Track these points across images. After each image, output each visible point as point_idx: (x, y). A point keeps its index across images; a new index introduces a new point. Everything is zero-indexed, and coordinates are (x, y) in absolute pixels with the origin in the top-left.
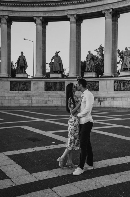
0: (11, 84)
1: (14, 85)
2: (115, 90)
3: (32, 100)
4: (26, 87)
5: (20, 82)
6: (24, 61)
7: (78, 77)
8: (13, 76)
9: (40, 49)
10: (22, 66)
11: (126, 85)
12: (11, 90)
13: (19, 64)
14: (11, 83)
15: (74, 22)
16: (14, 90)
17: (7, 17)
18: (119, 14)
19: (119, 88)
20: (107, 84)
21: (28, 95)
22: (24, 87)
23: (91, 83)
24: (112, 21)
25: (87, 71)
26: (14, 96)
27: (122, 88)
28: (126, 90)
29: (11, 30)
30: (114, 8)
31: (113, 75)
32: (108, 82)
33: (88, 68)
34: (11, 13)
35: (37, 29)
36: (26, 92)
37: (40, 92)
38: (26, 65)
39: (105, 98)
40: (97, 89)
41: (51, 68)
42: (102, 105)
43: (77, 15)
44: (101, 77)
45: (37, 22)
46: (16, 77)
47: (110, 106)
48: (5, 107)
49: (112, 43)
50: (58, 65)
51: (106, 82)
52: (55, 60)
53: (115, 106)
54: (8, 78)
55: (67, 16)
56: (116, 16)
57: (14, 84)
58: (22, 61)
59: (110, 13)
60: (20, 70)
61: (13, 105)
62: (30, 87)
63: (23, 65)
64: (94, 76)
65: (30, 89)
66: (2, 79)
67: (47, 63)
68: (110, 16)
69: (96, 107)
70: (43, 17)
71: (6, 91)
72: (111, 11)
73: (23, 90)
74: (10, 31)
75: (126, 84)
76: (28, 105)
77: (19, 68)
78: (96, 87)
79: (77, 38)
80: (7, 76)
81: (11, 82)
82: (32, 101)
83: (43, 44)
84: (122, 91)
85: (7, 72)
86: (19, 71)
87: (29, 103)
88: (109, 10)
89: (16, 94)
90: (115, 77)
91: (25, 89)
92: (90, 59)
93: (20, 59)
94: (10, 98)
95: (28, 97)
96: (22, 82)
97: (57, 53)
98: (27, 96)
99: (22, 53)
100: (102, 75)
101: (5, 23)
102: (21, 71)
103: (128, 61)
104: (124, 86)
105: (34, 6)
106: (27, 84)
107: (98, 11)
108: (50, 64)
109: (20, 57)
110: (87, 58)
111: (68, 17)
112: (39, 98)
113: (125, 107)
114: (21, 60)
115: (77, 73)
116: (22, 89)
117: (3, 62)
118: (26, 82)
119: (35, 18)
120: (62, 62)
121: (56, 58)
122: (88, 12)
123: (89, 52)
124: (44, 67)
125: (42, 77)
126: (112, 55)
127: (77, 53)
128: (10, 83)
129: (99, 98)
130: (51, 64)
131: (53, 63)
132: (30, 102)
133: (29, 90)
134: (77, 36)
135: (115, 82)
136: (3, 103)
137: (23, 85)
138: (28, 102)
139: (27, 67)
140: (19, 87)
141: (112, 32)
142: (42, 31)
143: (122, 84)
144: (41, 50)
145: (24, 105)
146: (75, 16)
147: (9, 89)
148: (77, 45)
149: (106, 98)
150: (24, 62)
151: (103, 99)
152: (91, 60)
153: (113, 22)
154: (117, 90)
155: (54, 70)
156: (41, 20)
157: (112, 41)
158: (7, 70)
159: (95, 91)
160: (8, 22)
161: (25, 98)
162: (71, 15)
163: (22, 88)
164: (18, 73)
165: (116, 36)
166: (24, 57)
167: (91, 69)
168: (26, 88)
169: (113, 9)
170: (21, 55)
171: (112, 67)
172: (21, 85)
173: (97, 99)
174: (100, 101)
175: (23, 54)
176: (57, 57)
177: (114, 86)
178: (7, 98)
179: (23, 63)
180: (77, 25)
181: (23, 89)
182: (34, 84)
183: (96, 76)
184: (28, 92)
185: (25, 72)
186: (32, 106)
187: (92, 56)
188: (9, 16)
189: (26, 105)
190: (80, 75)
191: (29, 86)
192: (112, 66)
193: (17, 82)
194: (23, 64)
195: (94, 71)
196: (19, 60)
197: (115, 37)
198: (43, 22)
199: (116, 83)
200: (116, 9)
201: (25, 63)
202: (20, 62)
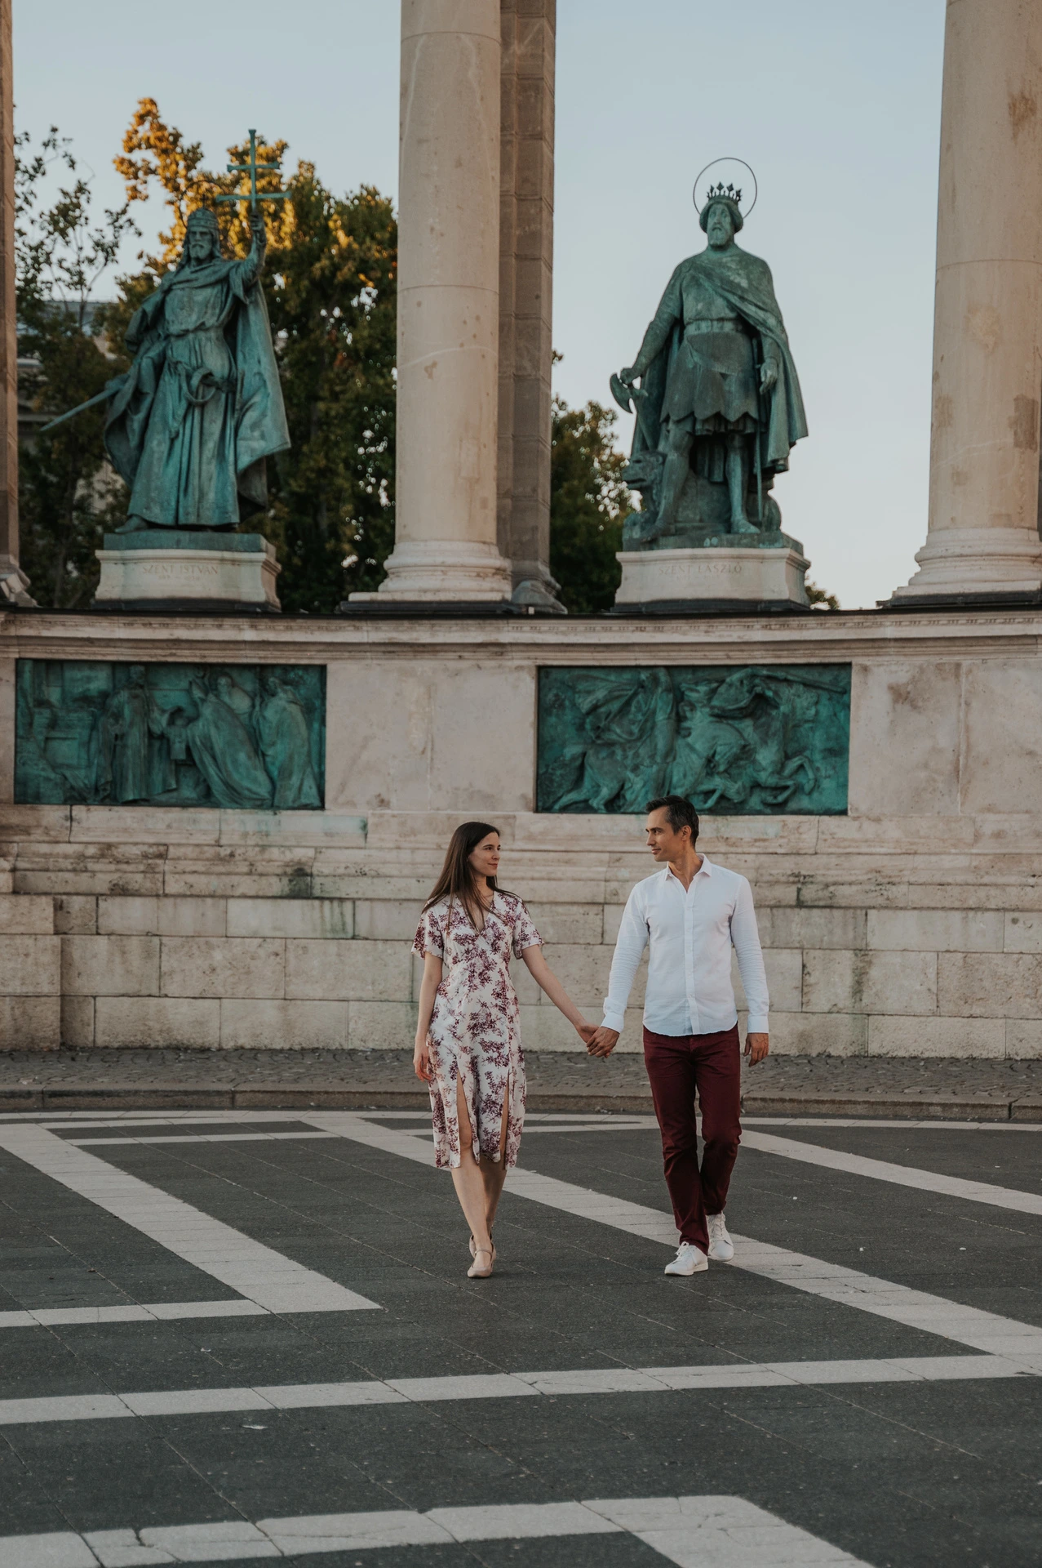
0: (543, 711)
1: (595, 727)
3: (862, 952)
4: (766, 756)
5: (677, 682)
6: (755, 333)
10: (718, 417)
12: (546, 801)
13: (676, 400)
16: (584, 807)
21: (800, 880)
22: (745, 753)
26: (584, 892)
37: (990, 823)
38: (778, 401)
46: (625, 594)
57: (585, 704)
58: (712, 347)
60: (683, 493)
62: (838, 751)
63: (739, 405)
65: (843, 786)
76: (803, 1037)
77: (673, 456)
80: (495, 590)
81: (542, 672)
82: (874, 973)
85: (490, 530)
86: (665, 499)
87: (820, 1000)
89: (617, 857)
91: (756, 786)
93: (691, 308)
95: (800, 904)
96: (715, 674)
98: (789, 894)
99: (722, 214)
102: (697, 507)
109: (689, 274)
112: (982, 930)
114: (705, 327)
116: (718, 782)
117: (430, 370)
118: (777, 675)
128: (529, 685)
132: (834, 986)
133: (827, 799)
137: (721, 716)
138: (804, 988)
139: (796, 430)
140: (670, 752)
147: (526, 786)
150: (742, 345)
158: (489, 491)
163: (710, 762)
164: (651, 544)
166: (759, 269)
168: (779, 769)
172: (699, 722)
175: (737, 226)
179: (733, 369)
181: (733, 789)
182: (900, 695)
184: (806, 829)
185: (767, 523)
186: (874, 1049)
191: (818, 741)
193: (643, 680)
194: (733, 386)
196: (670, 332)
201: (768, 373)
202: (687, 358)
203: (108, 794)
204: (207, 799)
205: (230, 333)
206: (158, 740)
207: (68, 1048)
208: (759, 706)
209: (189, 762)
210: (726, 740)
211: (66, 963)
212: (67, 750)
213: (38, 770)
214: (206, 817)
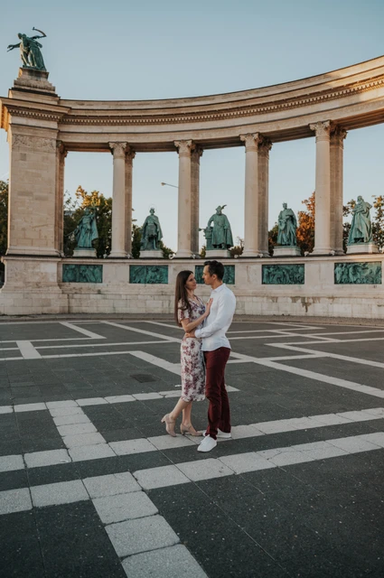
0: (130, 271)
1: (137, 273)
2: (336, 283)
3: (170, 301)
4: (158, 276)
5: (147, 267)
6: (156, 225)
7: (261, 255)
8: (136, 255)
9: (187, 201)
10: (152, 235)
11: (360, 273)
12: (130, 282)
13: (147, 233)
14: (131, 267)
15: (253, 148)
16: (136, 283)
17: (125, 145)
18: (344, 131)
19: (344, 277)
20: (320, 271)
21: (162, 292)
22: (156, 276)
23: (287, 268)
24: (331, 144)
25: (281, 245)
26: (135, 293)
27: (352, 278)
28: (359, 281)
29: (133, 169)
30: (333, 119)
31: (333, 252)
32: (323, 266)
33: (282, 239)
34: (133, 138)
35: (181, 164)
36: (158, 285)
39: (315, 299)
40: (301, 281)
41: (209, 239)
42: (310, 313)
43: (260, 134)
44: (308, 256)
45: (180, 151)
46: (141, 256)
47: (325, 315)
48: (118, 314)
49: (331, 187)
50: (221, 233)
51: (317, 266)
52: (217, 223)
53: (335, 315)
54: (126, 258)
55: (239, 137)
56: (338, 134)
57: (136, 270)
58: (151, 226)
59: (326, 128)
60: (148, 244)
61: (134, 309)
62: (167, 276)
63: (154, 234)
64: (294, 253)
65: (167, 280)
66: (115, 261)
67: (200, 230)
68: (326, 134)
69: (296, 317)
70: (193, 141)
71: (121, 284)
72: (327, 124)
73: (153, 283)
74: (131, 170)
75: (360, 270)
76: (162, 311)
77: (147, 239)
78: (297, 276)
79: (259, 179)
80: (124, 256)
82: (171, 303)
83: (192, 191)
84: (351, 283)
85: (124, 248)
86: (146, 245)
87: (165, 307)
88: (322, 122)
89: (139, 289)
90: (336, 255)
91: (157, 280)
92: (287, 220)
93: (149, 222)
94: (129, 297)
95: (162, 295)
96: (152, 266)
97: (220, 209)
99: (152, 211)
100: (311, 251)
101: (121, 157)
102: (150, 246)
103: (363, 223)
104: (354, 274)
105: (175, 122)
106: (162, 270)
107: (301, 125)
108: (205, 231)
109: (148, 218)
110: (281, 218)
111: (242, 138)
113: (356, 315)
114: (150, 224)
115: (261, 247)
116: (152, 280)
118: (159, 266)
119: (177, 144)
120: (229, 226)
121: (218, 218)
122: (282, 129)
123: (285, 206)
124: (194, 236)
125: (189, 256)
126: (332, 211)
127: (259, 209)
128: (128, 267)
129: (304, 298)
130: (209, 231)
131: (212, 228)
132: (166, 304)
133: (165, 282)
134: (259, 175)
135: (336, 265)
136: (115, 305)
137: (153, 272)
138: (163, 305)
139: (161, 237)
140: (146, 276)
141: (331, 166)
142: (192, 167)
143: (351, 270)
144: (189, 203)
145: (156, 311)
146: (256, 136)
147: (128, 280)
148: (259, 193)
149: (319, 298)
150: (155, 227)
151: (311, 301)
152: (289, 223)
153: (333, 147)
154: (341, 282)
155: (213, 243)
156: (189, 146)
157: (332, 183)
158: (124, 243)
159: (295, 283)
160: (126, 153)
161: (156, 297)
162: (248, 135)
163: (151, 277)
164: (144, 250)
165: (340, 173)
166: (157, 218)
167: (289, 239)
168: (160, 278)
169: (331, 122)
170: (150, 214)
171: (331, 237)
172: (150, 272)
173: (300, 301)
174: (306, 305)
175: (154, 212)
176: (220, 217)
177: (335, 275)
178: (124, 297)
179: (154, 229)
180: (259, 154)
181: (154, 280)
182: (174, 269)
183: (299, 254)
184: (163, 285)
186: (171, 312)
187: (290, 214)
188: (128, 144)
189: (158, 311)
190: (267, 252)
191: (164, 274)
192: (331, 233)
193: (143, 267)
194: (154, 231)
195: (295, 244)
196: (146, 224)
197: (337, 175)
198: (192, 151)
199: (338, 269)
200: (338, 120)
201: (158, 230)
202: (148, 228)
203: (74, 281)
204: (87, 281)
205: (91, 223)
206: (81, 274)
207: (69, 313)
208: (157, 270)
209: (85, 277)
210: (153, 274)
211: (69, 303)
212: (69, 275)
213: (66, 278)
214: (87, 284)
